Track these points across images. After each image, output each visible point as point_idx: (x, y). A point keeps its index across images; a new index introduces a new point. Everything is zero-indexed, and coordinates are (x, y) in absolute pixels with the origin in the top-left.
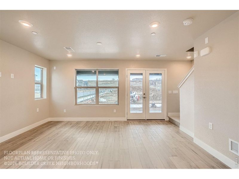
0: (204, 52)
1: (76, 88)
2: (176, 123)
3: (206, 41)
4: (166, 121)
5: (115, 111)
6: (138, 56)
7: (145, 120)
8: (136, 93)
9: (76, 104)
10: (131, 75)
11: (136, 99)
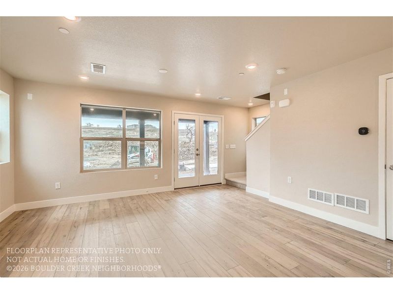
0: (283, 103)
1: (82, 139)
2: (239, 186)
3: (286, 92)
4: (223, 185)
5: (156, 177)
6: (198, 95)
7: (199, 186)
8: (150, 149)
9: (82, 171)
10: (181, 121)
11: (150, 159)
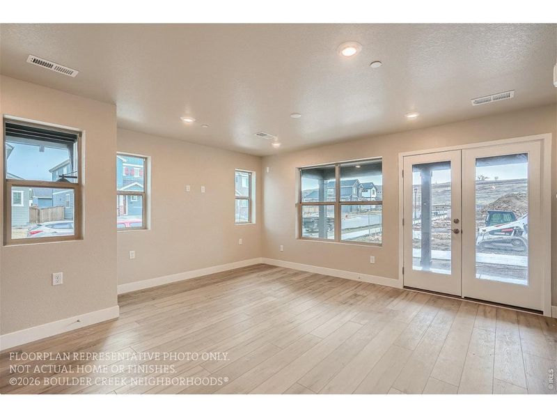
1: (300, 205)
5: (372, 259)
7: (460, 297)
10: (415, 170)
